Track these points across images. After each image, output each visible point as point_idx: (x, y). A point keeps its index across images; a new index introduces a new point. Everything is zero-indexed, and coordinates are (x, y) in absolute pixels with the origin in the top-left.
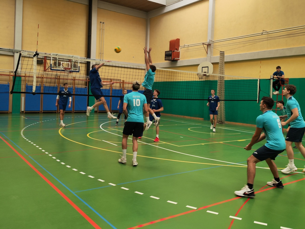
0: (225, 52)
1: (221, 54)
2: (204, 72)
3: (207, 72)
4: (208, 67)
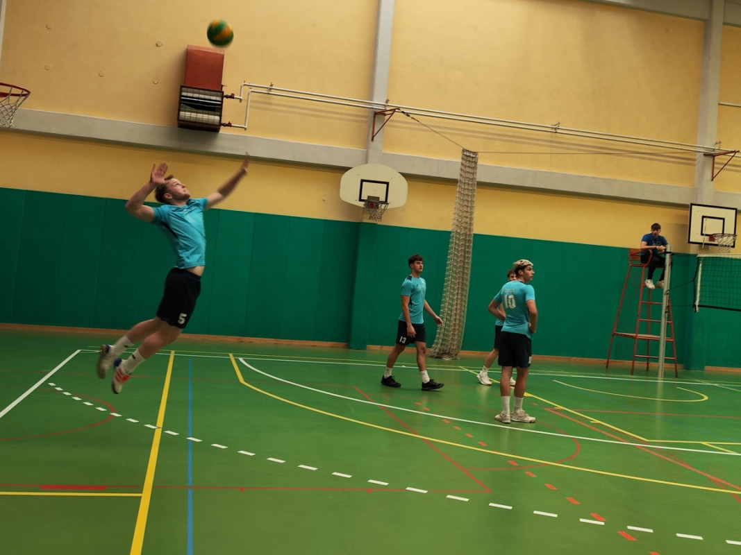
0: (479, 154)
1: (470, 158)
2: (368, 197)
3: (382, 199)
4: (387, 184)
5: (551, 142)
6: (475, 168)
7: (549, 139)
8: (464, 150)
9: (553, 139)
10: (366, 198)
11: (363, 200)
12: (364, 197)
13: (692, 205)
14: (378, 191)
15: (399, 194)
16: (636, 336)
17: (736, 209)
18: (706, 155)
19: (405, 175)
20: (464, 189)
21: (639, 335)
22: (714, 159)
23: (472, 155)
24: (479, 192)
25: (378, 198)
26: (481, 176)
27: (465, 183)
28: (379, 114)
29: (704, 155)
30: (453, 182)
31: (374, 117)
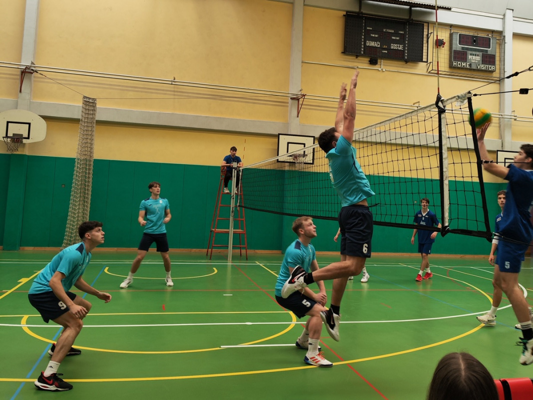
0: (97, 100)
1: (90, 104)
2: (13, 134)
3: (26, 135)
4: (29, 124)
5: (174, 91)
6: (94, 110)
7: (173, 89)
8: (85, 97)
9: (176, 90)
10: (12, 135)
11: (10, 137)
12: (10, 134)
13: (279, 134)
14: (22, 130)
15: (39, 132)
16: (215, 231)
17: (314, 137)
18: (292, 99)
19: (44, 117)
20: (84, 126)
21: (216, 230)
22: (298, 102)
23: (90, 101)
24: (96, 128)
25: (22, 135)
26: (100, 116)
27: (84, 122)
28: (26, 73)
29: (291, 99)
30: (76, 121)
31: (22, 75)
